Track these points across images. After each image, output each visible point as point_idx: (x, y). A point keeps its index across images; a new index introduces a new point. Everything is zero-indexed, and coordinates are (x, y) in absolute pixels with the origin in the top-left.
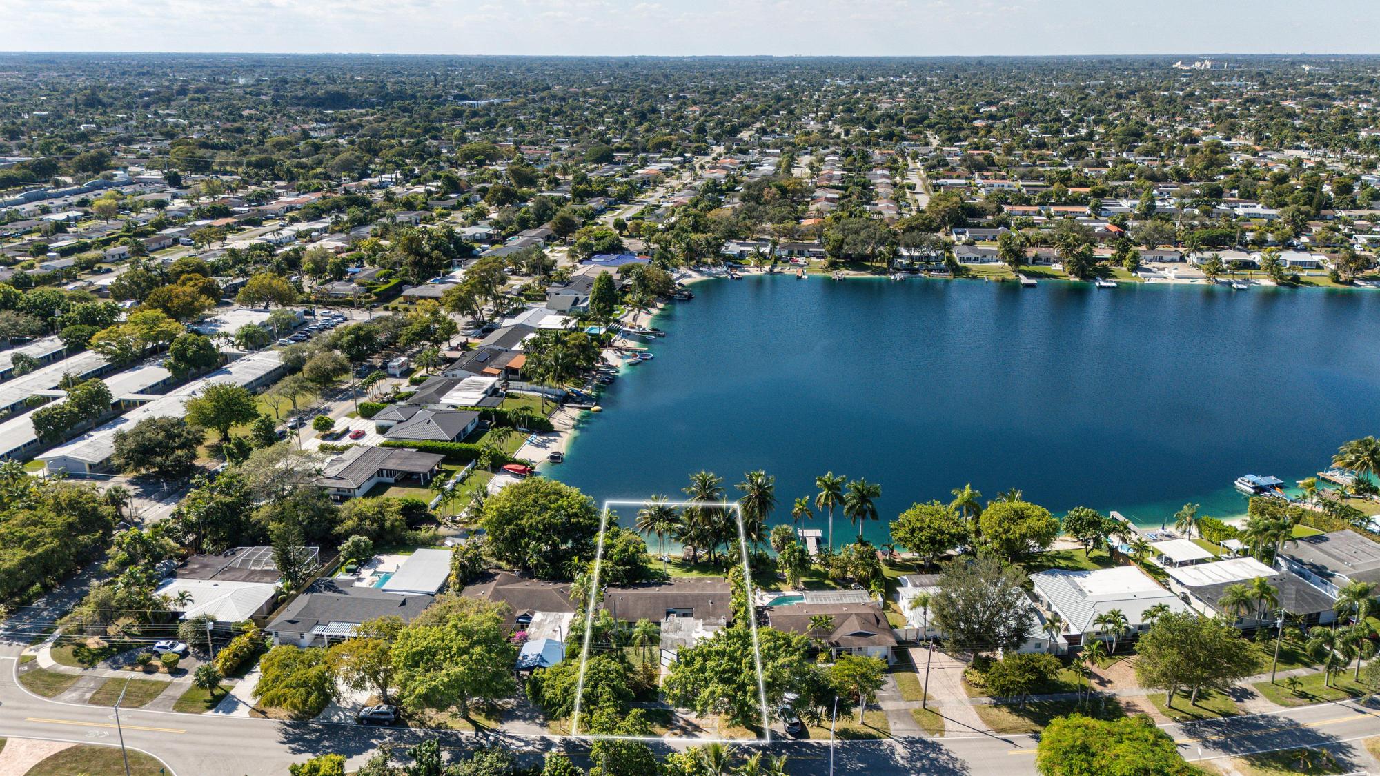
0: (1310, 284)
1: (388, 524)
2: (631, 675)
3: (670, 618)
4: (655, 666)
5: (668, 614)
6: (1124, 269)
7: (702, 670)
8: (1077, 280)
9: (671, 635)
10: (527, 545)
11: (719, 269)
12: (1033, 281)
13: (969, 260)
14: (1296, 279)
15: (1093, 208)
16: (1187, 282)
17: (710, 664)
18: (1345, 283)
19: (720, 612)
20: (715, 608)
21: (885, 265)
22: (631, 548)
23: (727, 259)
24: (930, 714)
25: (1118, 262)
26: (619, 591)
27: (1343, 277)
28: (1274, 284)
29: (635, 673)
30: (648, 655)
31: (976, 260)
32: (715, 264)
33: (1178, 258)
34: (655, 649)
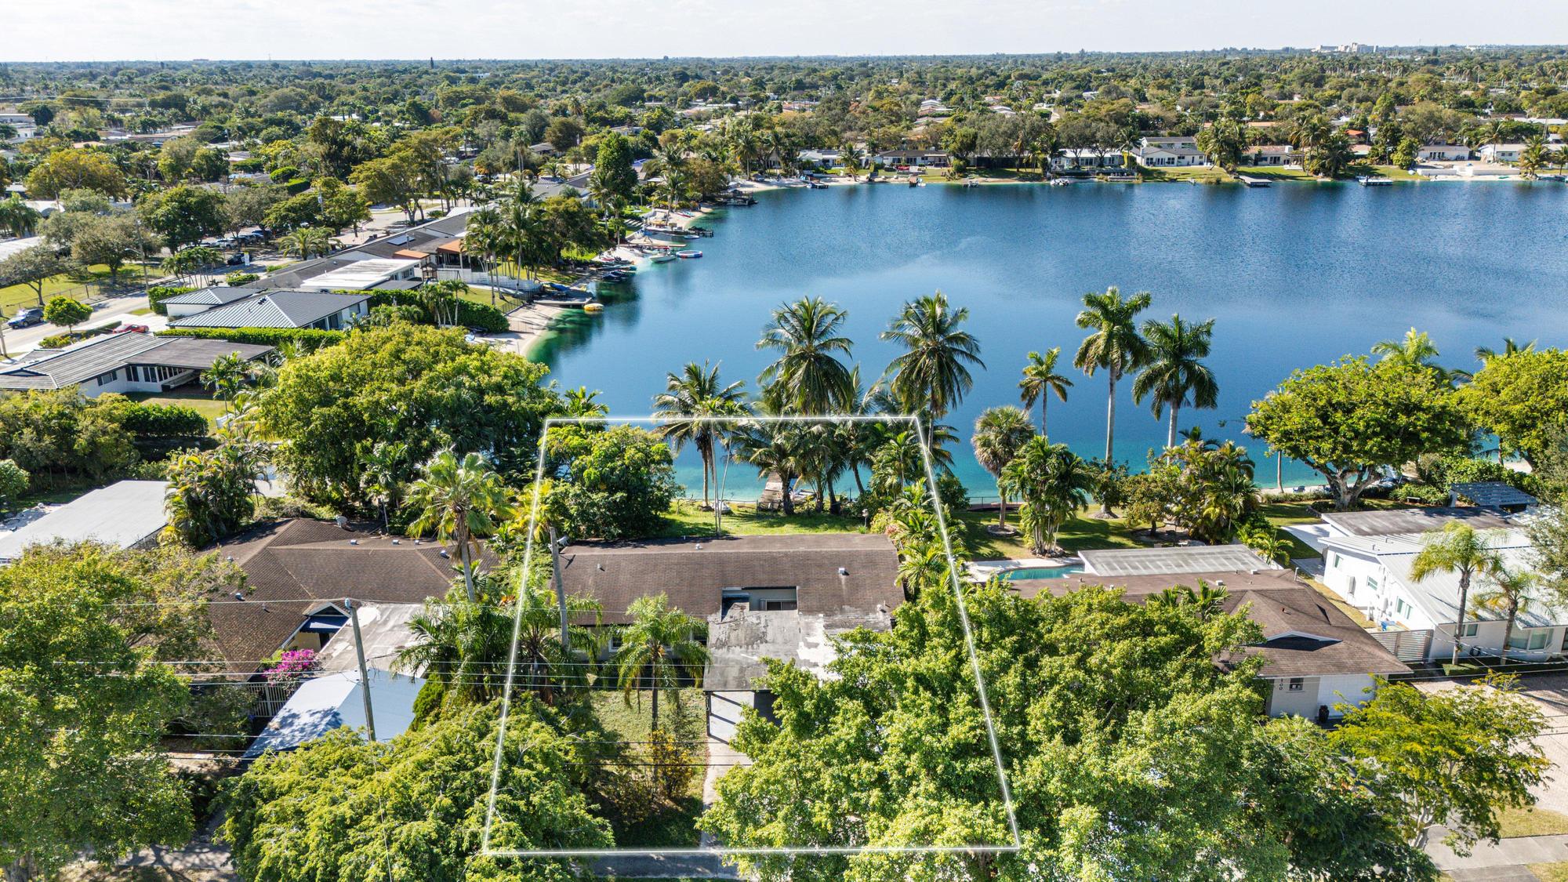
1: (81, 441)
2: (611, 767)
3: (734, 612)
4: (691, 740)
5: (727, 603)
6: (1394, 167)
7: (862, 749)
8: (1326, 179)
9: (738, 654)
10: (367, 451)
11: (794, 180)
12: (1262, 182)
13: (1160, 162)
16: (1496, 178)
17: (896, 726)
19: (869, 595)
20: (855, 586)
21: (1039, 171)
22: (630, 452)
23: (806, 166)
26: (598, 551)
29: (627, 763)
30: (665, 707)
32: (788, 174)
33: (1463, 156)
34: (686, 693)
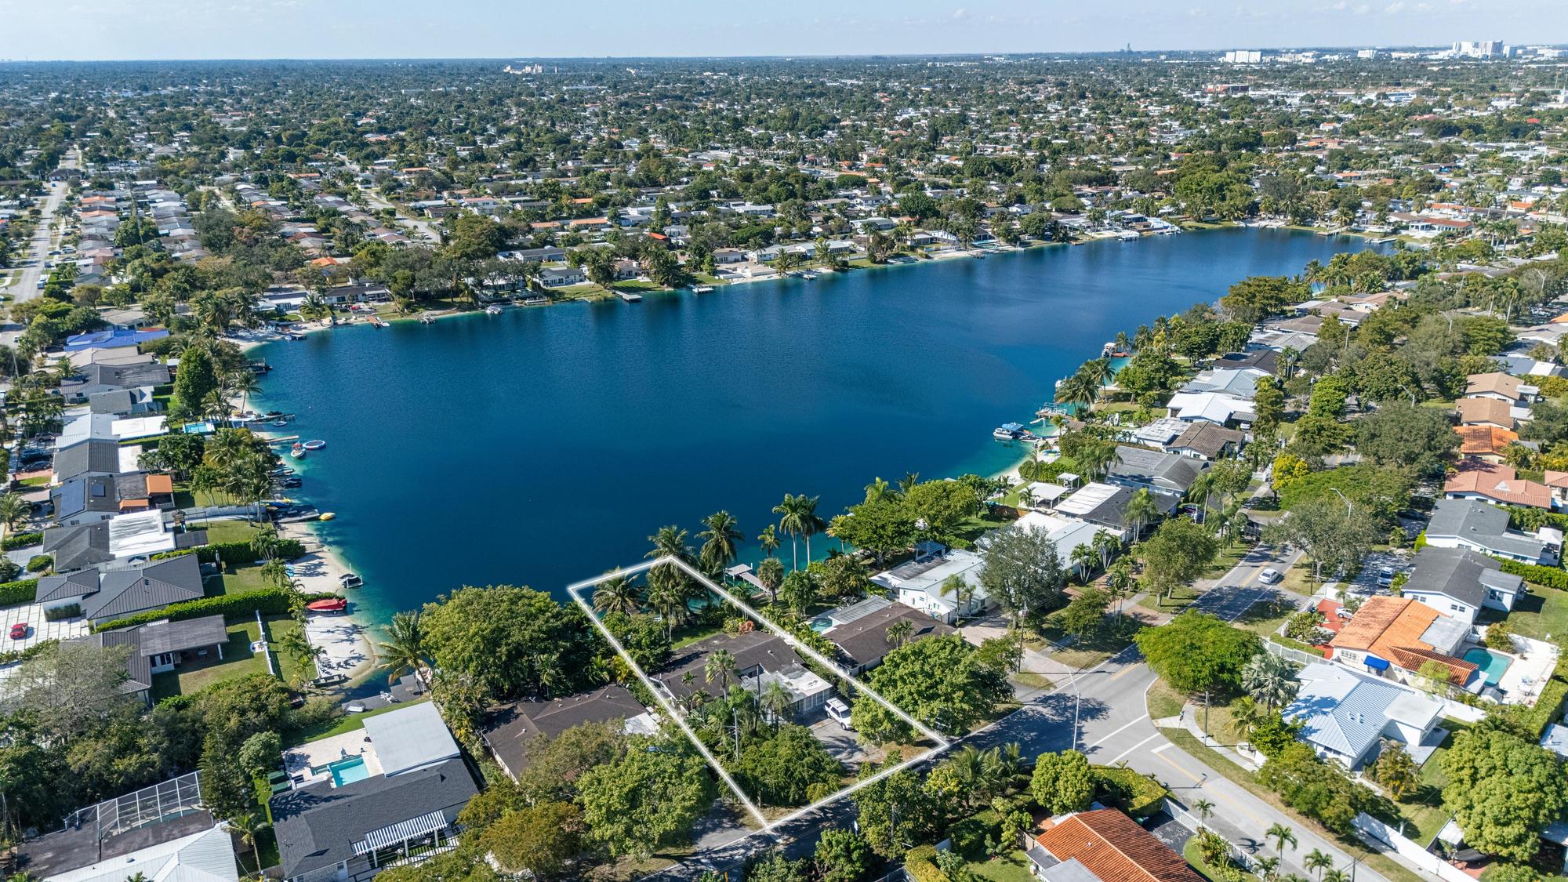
0: (857, 267)
3: (746, 681)
5: (740, 678)
6: (705, 273)
8: (671, 289)
12: (636, 296)
13: (554, 283)
14: (845, 263)
15: (611, 218)
16: (764, 278)
18: (881, 262)
19: (786, 658)
20: (778, 656)
21: (470, 299)
24: (1027, 676)
25: (697, 267)
27: (879, 256)
28: (830, 271)
31: (561, 282)
32: (252, 326)
33: (740, 257)
